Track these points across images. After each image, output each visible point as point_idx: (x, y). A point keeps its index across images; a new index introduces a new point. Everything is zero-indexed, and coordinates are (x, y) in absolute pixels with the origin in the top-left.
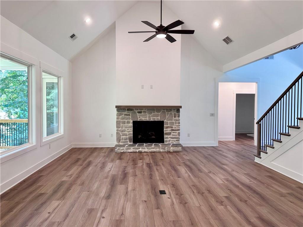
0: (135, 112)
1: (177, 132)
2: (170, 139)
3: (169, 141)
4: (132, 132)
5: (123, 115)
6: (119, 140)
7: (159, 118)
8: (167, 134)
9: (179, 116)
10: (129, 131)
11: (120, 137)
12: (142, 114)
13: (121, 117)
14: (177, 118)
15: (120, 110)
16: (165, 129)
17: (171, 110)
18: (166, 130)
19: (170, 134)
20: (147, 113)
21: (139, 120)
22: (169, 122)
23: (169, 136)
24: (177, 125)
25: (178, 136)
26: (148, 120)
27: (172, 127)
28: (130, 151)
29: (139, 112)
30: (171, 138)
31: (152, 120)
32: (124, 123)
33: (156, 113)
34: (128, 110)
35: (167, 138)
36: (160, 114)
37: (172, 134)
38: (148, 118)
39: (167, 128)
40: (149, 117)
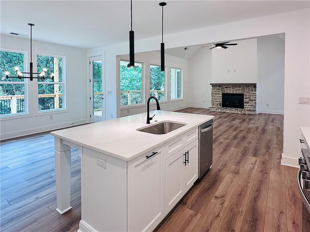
0: (223, 87)
1: (254, 101)
2: (248, 106)
3: (248, 107)
4: (222, 100)
5: (216, 89)
7: (240, 91)
10: (220, 99)
11: (214, 103)
12: (228, 88)
13: (214, 90)
14: (254, 92)
15: (214, 86)
17: (249, 86)
18: (245, 100)
19: (248, 103)
20: (231, 88)
21: (226, 93)
22: (247, 94)
23: (247, 104)
24: (254, 96)
25: (255, 105)
26: (232, 93)
27: (250, 98)
29: (226, 88)
30: (249, 106)
31: (235, 93)
32: (216, 94)
33: (238, 88)
34: (219, 86)
35: (246, 105)
36: (240, 89)
37: (250, 103)
38: (232, 92)
39: (246, 98)
40: (233, 91)
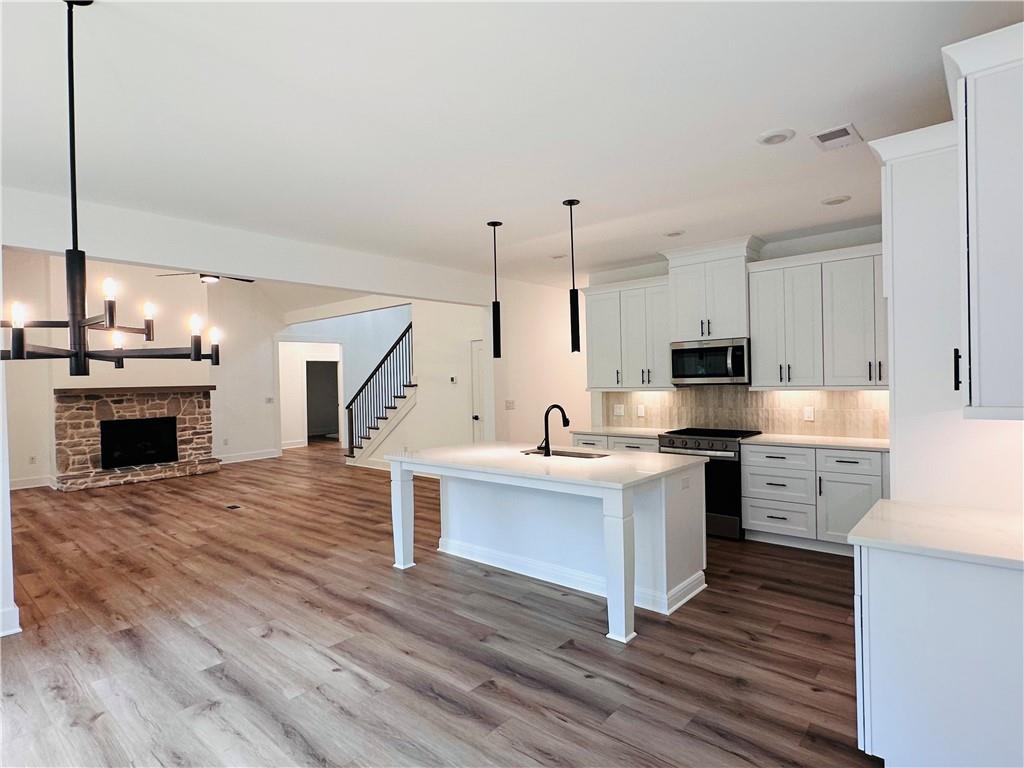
0: (107, 402)
1: (205, 436)
2: (190, 451)
3: (190, 455)
4: (100, 446)
5: (74, 410)
6: (63, 465)
7: (165, 411)
8: (184, 442)
9: (208, 406)
10: (91, 441)
11: (68, 459)
12: (125, 404)
13: (67, 414)
14: (204, 410)
15: (66, 400)
16: (178, 434)
17: (191, 394)
18: (180, 436)
19: (190, 441)
20: (135, 403)
21: (115, 419)
22: (187, 417)
23: (188, 447)
24: (205, 422)
25: (208, 445)
26: (138, 417)
27: (195, 428)
28: (102, 484)
29: (115, 402)
30: (194, 449)
31: (148, 416)
32: (76, 427)
33: (158, 401)
34: (87, 397)
35: (184, 450)
36: (166, 402)
37: (195, 440)
38: (137, 413)
39: (184, 430)
40: (142, 410)
